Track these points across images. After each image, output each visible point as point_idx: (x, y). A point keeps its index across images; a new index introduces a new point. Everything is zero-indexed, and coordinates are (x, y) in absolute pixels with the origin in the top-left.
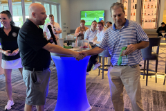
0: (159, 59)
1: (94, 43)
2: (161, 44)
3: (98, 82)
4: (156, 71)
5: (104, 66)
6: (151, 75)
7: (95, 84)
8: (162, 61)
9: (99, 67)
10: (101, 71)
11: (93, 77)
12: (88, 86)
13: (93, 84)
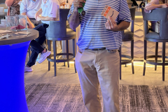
0: (135, 39)
1: (38, 19)
2: (136, 17)
3: (47, 82)
4: (132, 57)
5: (56, 55)
6: (125, 63)
7: (43, 85)
8: (139, 41)
9: (49, 57)
10: (52, 63)
11: (40, 74)
12: (31, 91)
13: (40, 86)
